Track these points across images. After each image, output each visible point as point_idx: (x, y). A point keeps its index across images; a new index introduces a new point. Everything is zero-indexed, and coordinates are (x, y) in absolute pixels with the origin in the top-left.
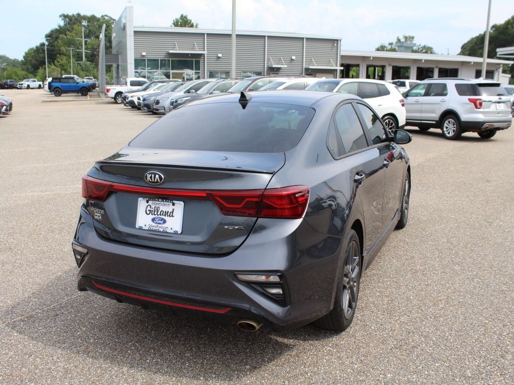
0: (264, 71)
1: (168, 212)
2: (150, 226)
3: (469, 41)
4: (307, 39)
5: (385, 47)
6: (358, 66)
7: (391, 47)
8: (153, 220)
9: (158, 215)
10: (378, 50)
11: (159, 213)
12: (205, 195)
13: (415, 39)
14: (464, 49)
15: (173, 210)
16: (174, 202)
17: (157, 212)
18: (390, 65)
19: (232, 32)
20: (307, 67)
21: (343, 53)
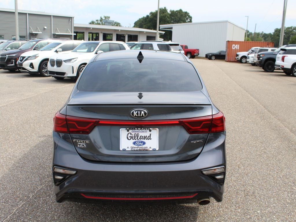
0: (27, 36)
1: (146, 136)
2: (132, 148)
3: (138, 20)
4: (53, 16)
5: (94, 22)
6: (83, 33)
7: (98, 22)
8: (134, 143)
9: (138, 139)
10: (90, 23)
11: (139, 138)
12: (178, 122)
13: (110, 18)
14: (136, 24)
15: (150, 134)
16: (150, 129)
17: (137, 138)
18: (101, 33)
19: (15, 11)
20: (54, 33)
21: (75, 26)
